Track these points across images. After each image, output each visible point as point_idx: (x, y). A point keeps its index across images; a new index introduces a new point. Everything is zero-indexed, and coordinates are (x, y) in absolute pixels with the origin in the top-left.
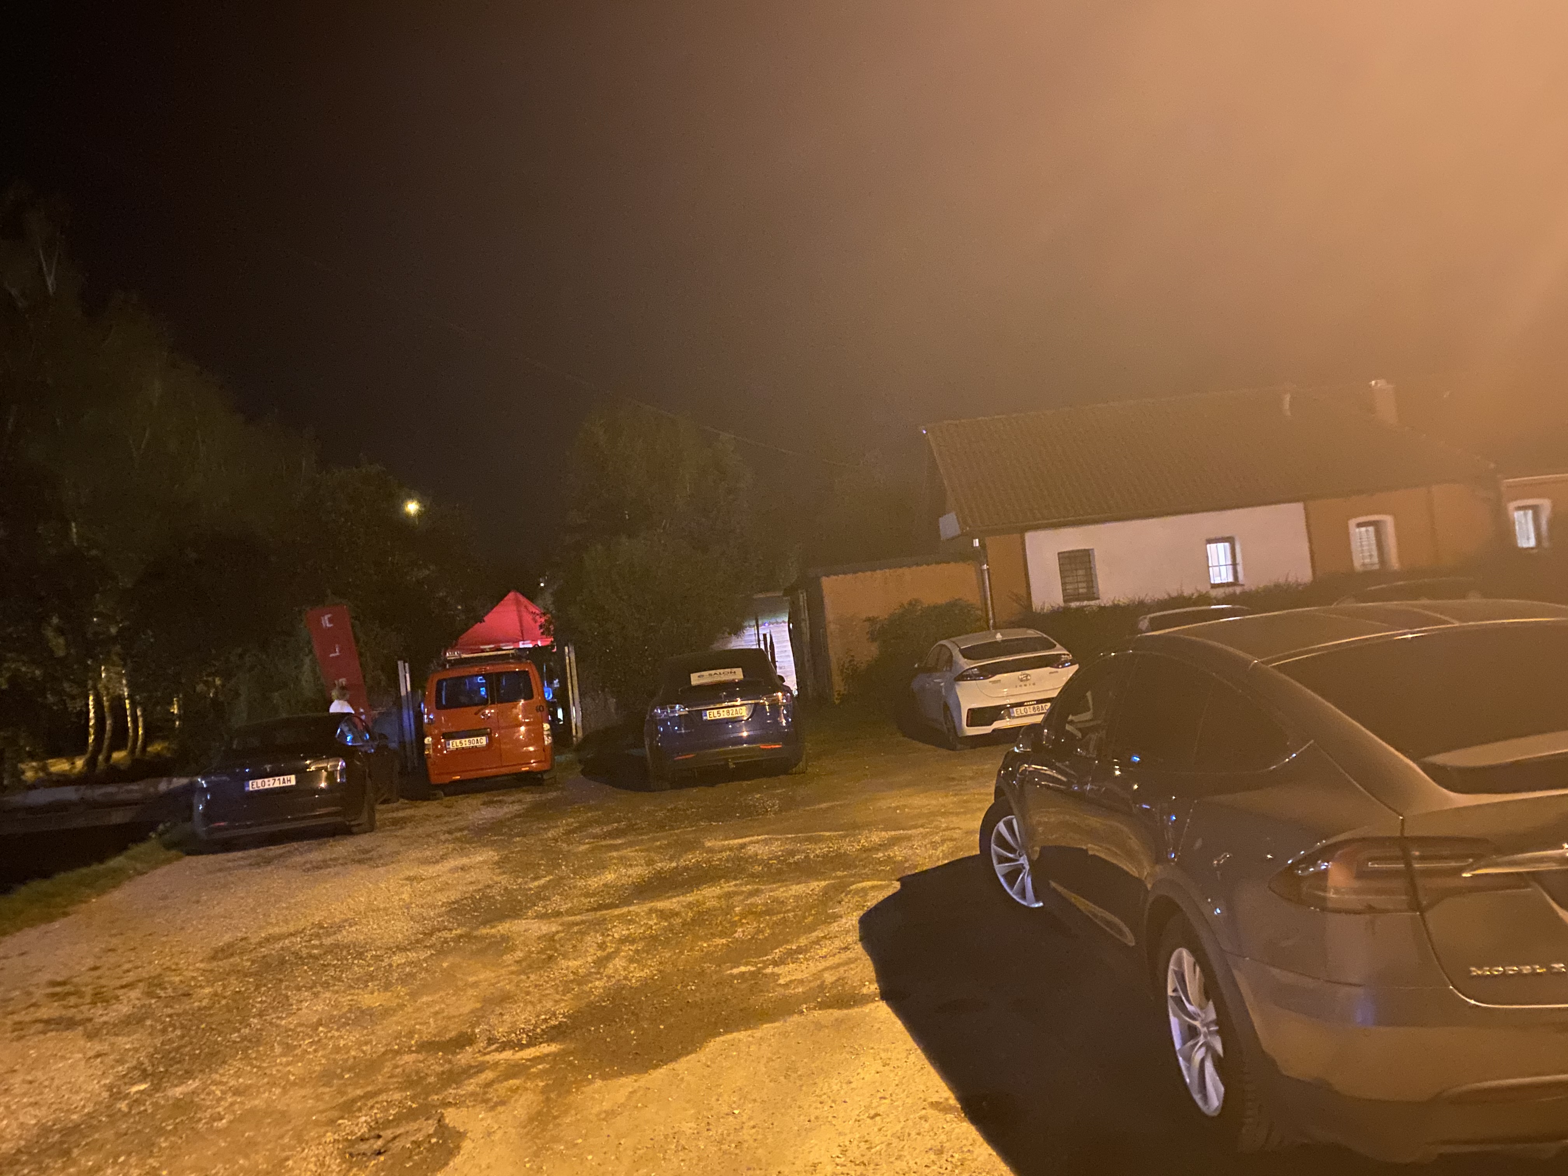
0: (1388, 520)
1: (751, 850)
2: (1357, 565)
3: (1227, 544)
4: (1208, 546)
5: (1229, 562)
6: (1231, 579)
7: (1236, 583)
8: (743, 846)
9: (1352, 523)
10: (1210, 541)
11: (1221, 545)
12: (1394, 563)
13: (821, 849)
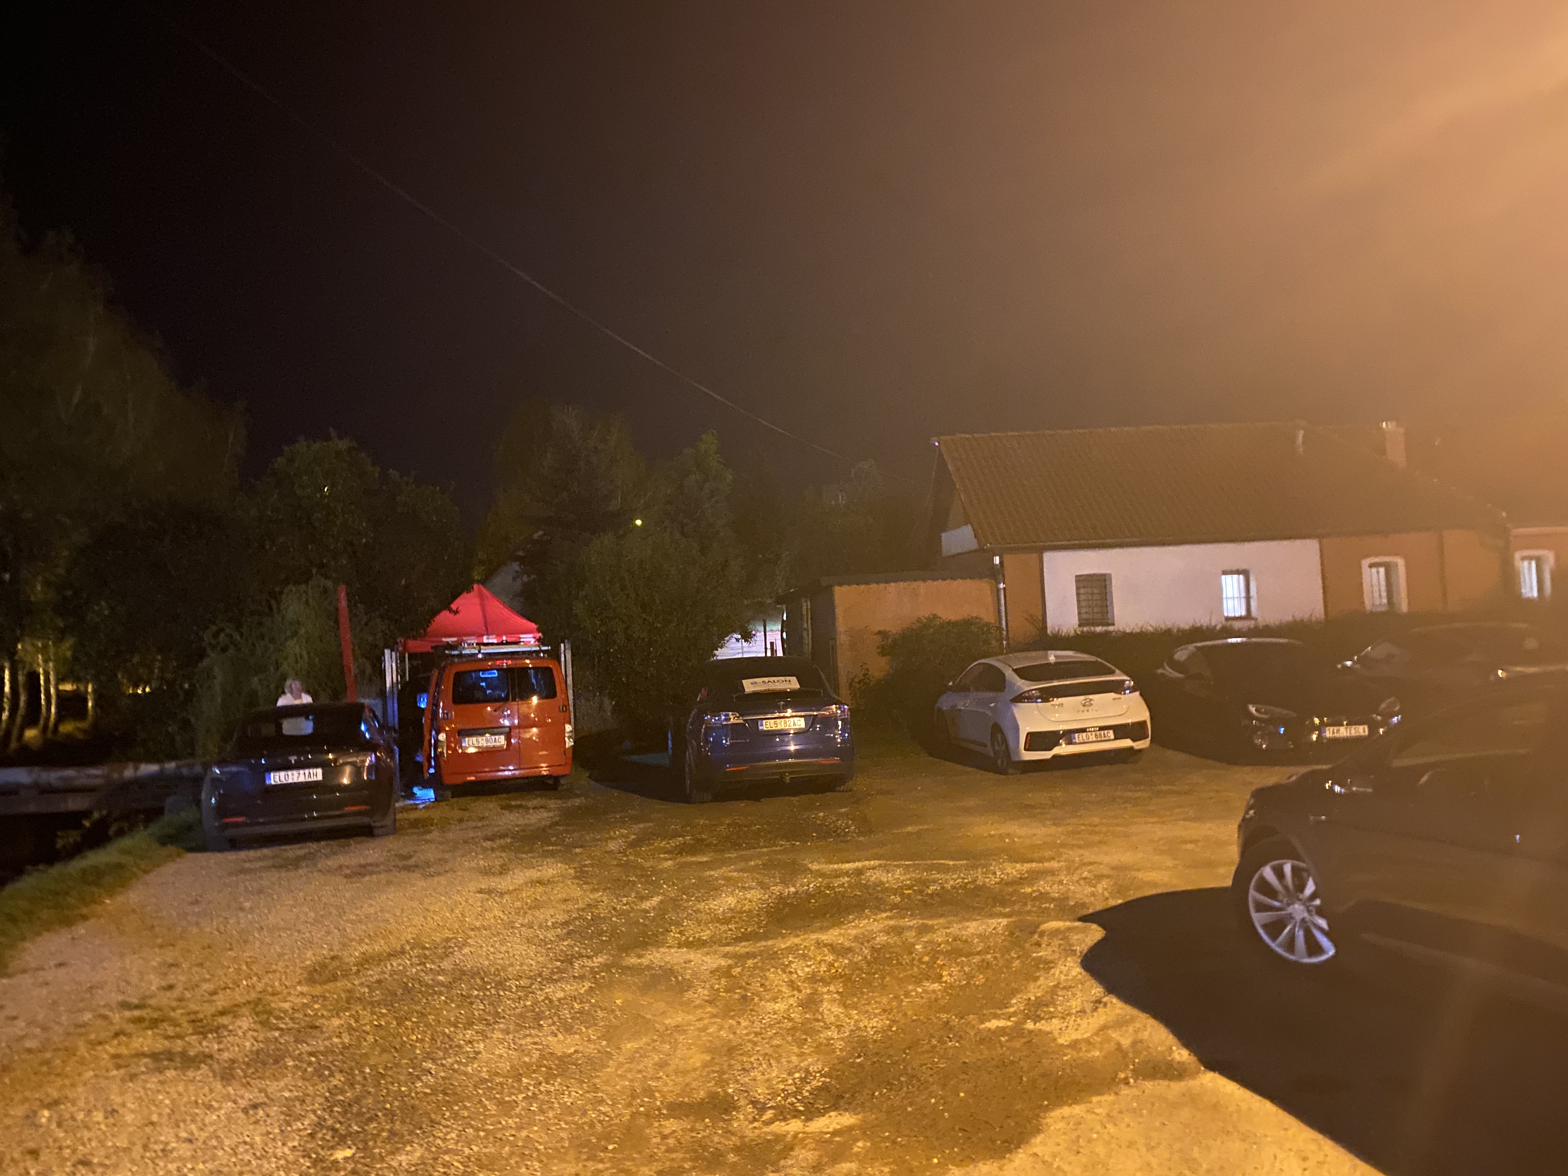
0: (1400, 562)
1: (874, 876)
2: (1368, 606)
3: (1241, 577)
4: (1223, 577)
5: (1243, 594)
6: (1244, 613)
7: (1248, 616)
8: (859, 872)
9: (1365, 563)
10: (1225, 573)
11: (1235, 577)
12: (1404, 607)
13: (951, 881)
